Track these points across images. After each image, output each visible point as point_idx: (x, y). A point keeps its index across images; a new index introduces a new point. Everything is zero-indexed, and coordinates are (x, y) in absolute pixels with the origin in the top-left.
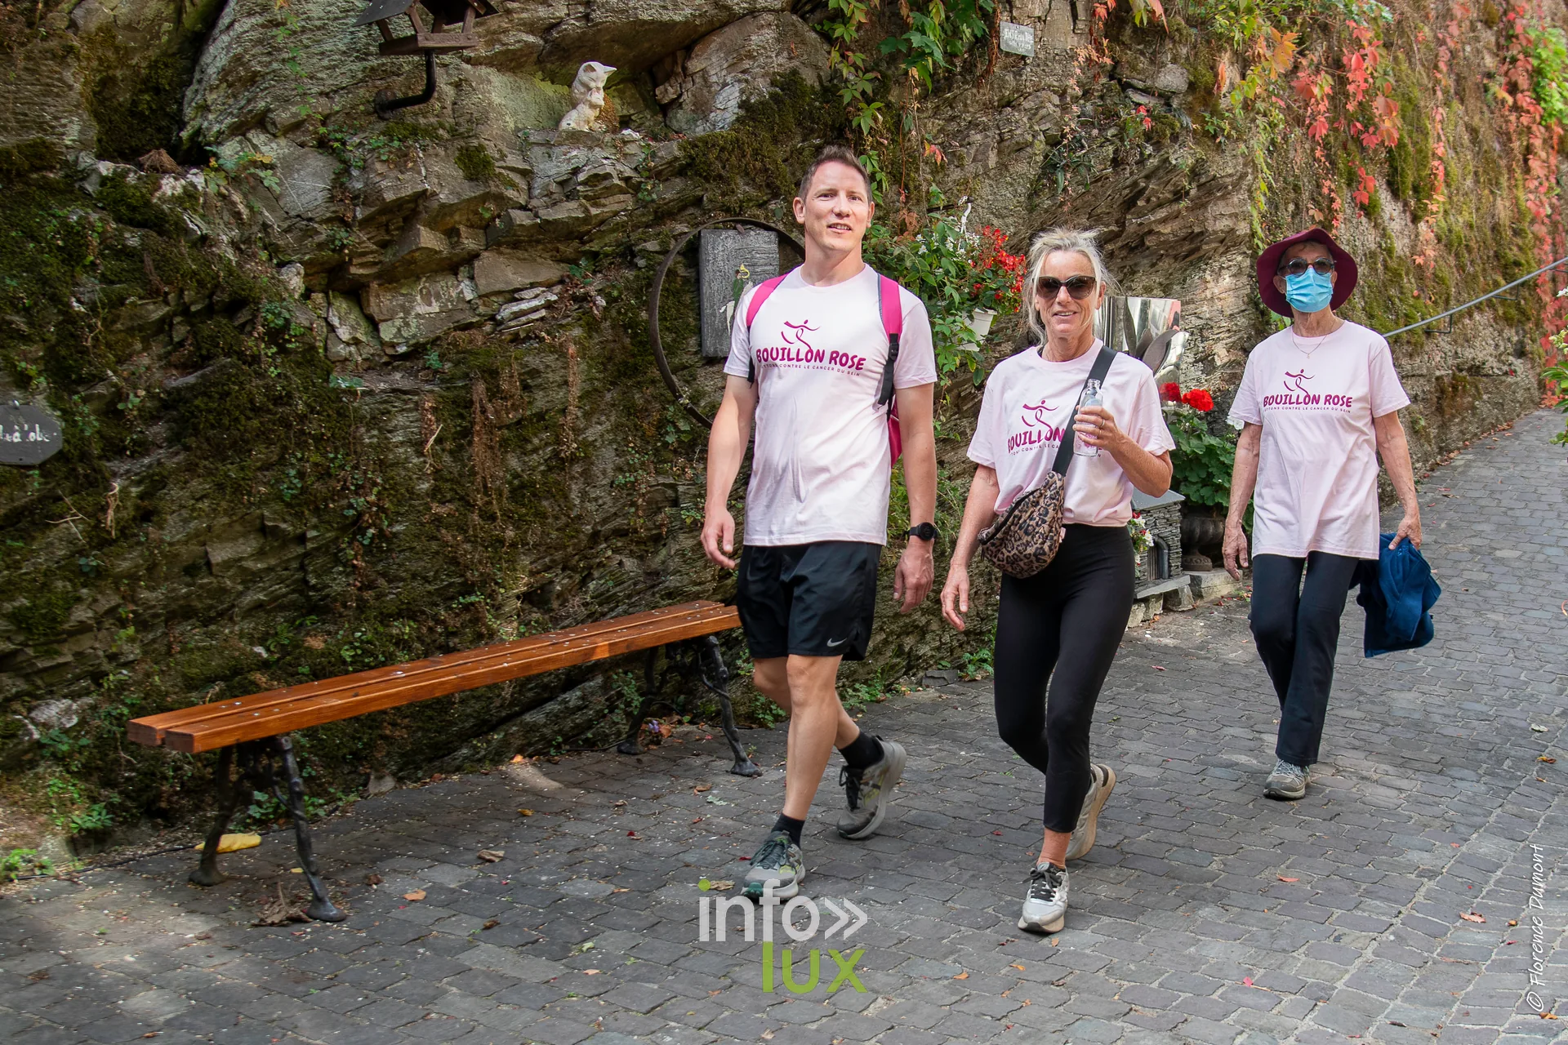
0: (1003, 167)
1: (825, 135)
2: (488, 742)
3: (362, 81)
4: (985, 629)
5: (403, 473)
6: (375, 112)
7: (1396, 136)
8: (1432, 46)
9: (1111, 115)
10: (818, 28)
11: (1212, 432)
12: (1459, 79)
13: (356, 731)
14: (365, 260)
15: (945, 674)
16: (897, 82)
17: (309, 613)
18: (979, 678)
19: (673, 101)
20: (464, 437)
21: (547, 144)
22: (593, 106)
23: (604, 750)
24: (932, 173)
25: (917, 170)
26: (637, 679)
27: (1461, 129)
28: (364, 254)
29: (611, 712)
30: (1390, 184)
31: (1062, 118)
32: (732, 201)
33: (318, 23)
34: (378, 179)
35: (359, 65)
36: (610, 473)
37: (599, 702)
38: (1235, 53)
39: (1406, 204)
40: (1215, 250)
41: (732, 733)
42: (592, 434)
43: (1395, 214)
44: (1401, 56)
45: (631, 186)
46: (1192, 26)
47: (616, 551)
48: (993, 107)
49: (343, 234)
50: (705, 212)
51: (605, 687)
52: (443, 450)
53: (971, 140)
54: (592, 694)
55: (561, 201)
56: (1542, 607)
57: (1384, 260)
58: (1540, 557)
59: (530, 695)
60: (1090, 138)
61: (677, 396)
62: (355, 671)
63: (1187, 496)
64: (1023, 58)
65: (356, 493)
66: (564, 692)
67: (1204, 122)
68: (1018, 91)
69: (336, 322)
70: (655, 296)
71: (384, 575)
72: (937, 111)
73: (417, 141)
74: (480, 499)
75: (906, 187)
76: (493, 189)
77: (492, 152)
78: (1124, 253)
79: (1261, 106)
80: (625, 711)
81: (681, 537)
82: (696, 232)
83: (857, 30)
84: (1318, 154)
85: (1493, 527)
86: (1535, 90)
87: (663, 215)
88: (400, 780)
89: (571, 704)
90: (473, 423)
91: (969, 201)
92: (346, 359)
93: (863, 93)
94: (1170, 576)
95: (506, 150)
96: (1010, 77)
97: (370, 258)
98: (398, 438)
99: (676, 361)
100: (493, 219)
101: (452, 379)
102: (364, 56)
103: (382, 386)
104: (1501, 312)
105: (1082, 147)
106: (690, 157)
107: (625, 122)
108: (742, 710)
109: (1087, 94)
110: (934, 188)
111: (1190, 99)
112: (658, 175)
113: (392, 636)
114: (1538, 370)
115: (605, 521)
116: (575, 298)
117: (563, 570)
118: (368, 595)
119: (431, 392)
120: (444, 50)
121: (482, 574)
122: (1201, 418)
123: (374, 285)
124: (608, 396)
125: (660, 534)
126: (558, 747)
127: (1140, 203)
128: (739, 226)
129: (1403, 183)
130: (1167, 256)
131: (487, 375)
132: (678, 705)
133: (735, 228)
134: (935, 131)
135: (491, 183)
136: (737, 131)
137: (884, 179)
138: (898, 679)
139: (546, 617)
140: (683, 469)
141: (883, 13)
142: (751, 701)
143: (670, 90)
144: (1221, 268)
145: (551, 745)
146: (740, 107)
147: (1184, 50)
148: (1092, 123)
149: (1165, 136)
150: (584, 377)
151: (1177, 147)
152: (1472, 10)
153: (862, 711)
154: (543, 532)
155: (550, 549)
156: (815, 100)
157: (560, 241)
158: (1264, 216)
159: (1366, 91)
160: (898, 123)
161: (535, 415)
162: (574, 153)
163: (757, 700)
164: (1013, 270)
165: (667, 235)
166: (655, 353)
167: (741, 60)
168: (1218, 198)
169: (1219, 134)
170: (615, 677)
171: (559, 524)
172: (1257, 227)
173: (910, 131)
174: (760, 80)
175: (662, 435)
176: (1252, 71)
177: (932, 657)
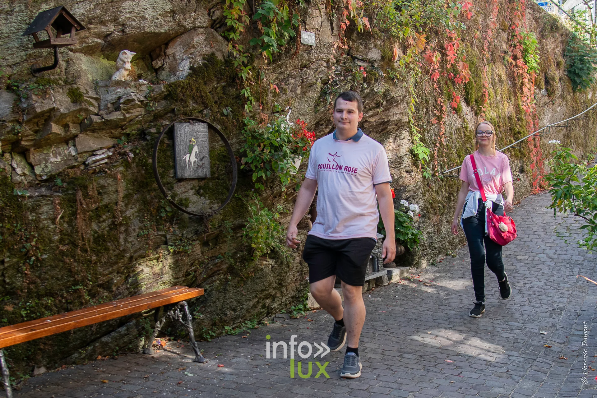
0: (303, 94)
2: (86, 350)
3: (26, 60)
4: (300, 295)
5: (47, 232)
6: (32, 73)
7: (468, 77)
8: (481, 40)
9: (349, 71)
10: (223, 34)
12: (493, 54)
13: (28, 347)
14: (28, 138)
15: (283, 316)
16: (257, 57)
17: (6, 295)
18: (299, 317)
19: (160, 67)
20: (73, 216)
21: (106, 86)
22: (126, 70)
23: (137, 353)
24: (273, 97)
25: (267, 95)
26: (150, 321)
27: (494, 75)
28: (27, 136)
29: (140, 336)
30: (465, 99)
31: (328, 72)
32: (187, 110)
33: (6, 35)
34: (34, 102)
35: (23, 53)
36: (137, 230)
37: (135, 332)
38: (400, 43)
39: (472, 108)
40: (393, 129)
41: (193, 344)
42: (129, 213)
43: (468, 112)
44: (468, 44)
45: (144, 105)
46: (382, 32)
47: (140, 265)
48: (298, 68)
49: (18, 127)
50: (176, 115)
51: (137, 325)
52: (64, 222)
53: (289, 82)
54: (131, 328)
55: (113, 111)
56: (539, 280)
57: (464, 132)
58: (536, 259)
59: (104, 329)
60: (340, 81)
61: (165, 196)
62: (27, 321)
64: (311, 46)
65: (26, 241)
66: (119, 327)
67: (388, 73)
68: (309, 61)
69: (15, 166)
70: (155, 152)
71: (39, 277)
72: (274, 70)
73: (50, 86)
74: (80, 243)
75: (262, 103)
76: (84, 106)
77: (82, 90)
79: (412, 66)
80: (146, 335)
81: (169, 258)
82: (172, 124)
83: (240, 35)
84: (435, 86)
86: (524, 58)
87: (157, 117)
88: (48, 368)
89: (122, 333)
90: (77, 210)
91: (290, 108)
92: (20, 183)
93: (243, 62)
94: (378, 271)
95: (89, 90)
96: (305, 55)
97: (30, 138)
98: (44, 217)
99: (165, 180)
100: (84, 120)
101: (67, 190)
102: (26, 49)
103: (37, 194)
104: (513, 154)
105: (337, 85)
106: (169, 91)
107: (140, 77)
108: (197, 334)
109: (338, 62)
110: (276, 104)
111: (382, 63)
112: (155, 99)
113: (43, 304)
114: (530, 178)
115: (135, 252)
116: (120, 154)
117: (118, 273)
118: (32, 286)
119: (58, 196)
120: (61, 46)
121: (82, 276)
123: (32, 149)
124: (135, 197)
125: (159, 257)
126: (117, 352)
128: (191, 121)
129: (471, 99)
130: (373, 131)
131: (82, 188)
132: (168, 332)
133: (189, 122)
134: (274, 78)
135: (83, 104)
136: (189, 80)
137: (253, 99)
138: (263, 318)
139: (110, 294)
140: (169, 228)
141: (250, 28)
142: (200, 330)
143: (159, 62)
144: (396, 136)
145: (114, 351)
146: (190, 69)
147: (379, 43)
148: (341, 74)
149: (372, 79)
150: (125, 188)
151: (377, 84)
152: (497, 24)
153: (249, 333)
154: (108, 257)
155: (112, 265)
156: (222, 66)
157: (113, 129)
158: (414, 114)
159: (455, 60)
160: (258, 76)
161: (103, 205)
162: (119, 90)
163: (203, 329)
164: (310, 138)
165: (159, 126)
166: (156, 177)
167: (190, 49)
168: (395, 106)
169: (395, 78)
170: (141, 320)
171: (115, 253)
172: (411, 118)
173: (263, 79)
174: (198, 57)
175: (159, 213)
176: (408, 51)
177: (278, 308)
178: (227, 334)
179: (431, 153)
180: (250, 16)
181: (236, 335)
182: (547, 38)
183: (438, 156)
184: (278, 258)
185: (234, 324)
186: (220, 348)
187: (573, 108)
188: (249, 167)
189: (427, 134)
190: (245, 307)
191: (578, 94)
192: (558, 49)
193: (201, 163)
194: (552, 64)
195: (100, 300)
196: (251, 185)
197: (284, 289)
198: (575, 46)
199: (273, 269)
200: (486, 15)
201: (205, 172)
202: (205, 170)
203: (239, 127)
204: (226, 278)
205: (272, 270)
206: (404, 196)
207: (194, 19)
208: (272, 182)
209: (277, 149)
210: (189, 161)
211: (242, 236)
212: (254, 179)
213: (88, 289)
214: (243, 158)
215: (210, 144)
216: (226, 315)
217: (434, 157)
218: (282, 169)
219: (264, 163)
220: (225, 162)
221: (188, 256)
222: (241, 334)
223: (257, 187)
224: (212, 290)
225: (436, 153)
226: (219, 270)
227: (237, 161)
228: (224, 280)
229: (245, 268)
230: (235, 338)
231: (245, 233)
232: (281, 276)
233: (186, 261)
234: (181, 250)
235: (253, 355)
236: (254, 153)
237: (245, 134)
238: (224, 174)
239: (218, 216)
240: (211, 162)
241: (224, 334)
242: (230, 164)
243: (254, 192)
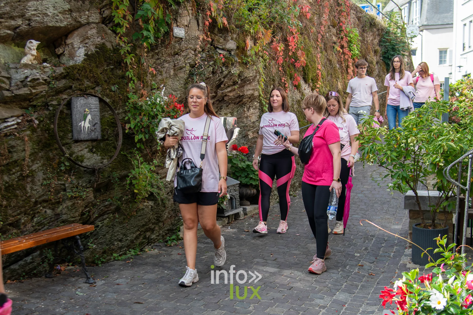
0: (176, 75)
1: (115, 65)
4: (174, 228)
7: (305, 62)
8: (316, 34)
9: (211, 57)
10: (111, 29)
11: (248, 160)
12: (325, 44)
15: (161, 244)
16: (139, 47)
18: (172, 245)
19: (62, 54)
21: (16, 68)
22: (33, 55)
23: (40, 277)
24: (152, 77)
25: (147, 76)
26: (52, 251)
27: (326, 60)
29: (43, 263)
30: (304, 78)
31: (195, 58)
32: (82, 87)
36: (41, 181)
37: (38, 260)
38: (252, 36)
39: (309, 85)
40: (248, 101)
41: (85, 269)
44: (306, 37)
45: (47, 82)
46: (237, 28)
47: (44, 207)
50: (74, 91)
51: (41, 255)
53: (164, 66)
54: (36, 257)
55: (22, 88)
56: (358, 214)
58: (356, 197)
59: (13, 259)
60: (205, 65)
61: (64, 154)
63: (241, 181)
64: (182, 39)
66: (26, 257)
67: (242, 59)
70: (56, 120)
72: (153, 56)
75: (143, 82)
78: (218, 102)
79: (261, 54)
80: (48, 263)
81: (67, 202)
82: (70, 97)
83: (125, 30)
84: (280, 69)
86: (349, 47)
87: (59, 92)
89: (28, 261)
91: (164, 86)
93: (128, 51)
94: (236, 208)
95: (1, 70)
96: (177, 45)
99: (64, 142)
105: (202, 68)
106: (68, 72)
107: (45, 61)
108: (90, 260)
109: (203, 50)
110: (153, 83)
111: (237, 52)
115: (40, 197)
116: (28, 121)
117: (25, 214)
122: (245, 156)
124: (40, 154)
125: (60, 201)
126: (24, 276)
127: (222, 86)
128: (85, 96)
129: (308, 78)
130: (232, 103)
132: (68, 259)
133: (84, 96)
134: (152, 63)
136: (84, 63)
137: (135, 79)
138: (144, 247)
139: (19, 231)
140: (67, 178)
141: (133, 24)
142: (93, 257)
143: (61, 50)
144: (250, 107)
145: (21, 276)
146: (85, 55)
147: (235, 36)
148: (205, 60)
149: (229, 64)
150: (31, 148)
151: (233, 67)
152: (328, 22)
153: (132, 258)
154: (17, 202)
155: (19, 207)
156: (111, 53)
157: (22, 101)
158: (263, 89)
159: (295, 49)
160: (139, 60)
161: (13, 161)
162: (26, 71)
163: (95, 256)
164: (180, 109)
165: (60, 99)
166: (56, 139)
167: (85, 39)
168: (248, 84)
169: (247, 63)
170: (44, 251)
171: (23, 199)
172: (261, 93)
173: (144, 63)
174: (92, 46)
175: (60, 167)
176: (257, 43)
177: (156, 239)
178: (115, 260)
180: (133, 15)
181: (122, 260)
182: (367, 32)
184: (156, 200)
185: (120, 251)
186: (107, 271)
188: (132, 130)
190: (128, 238)
192: (375, 40)
193: (93, 128)
194: (371, 51)
195: (10, 236)
196: (134, 145)
197: (161, 224)
198: (389, 38)
199: (153, 208)
200: (319, 15)
201: (97, 134)
203: (124, 100)
204: (114, 217)
205: (151, 210)
207: (88, 16)
208: (151, 142)
209: (154, 117)
210: (84, 126)
211: (126, 184)
212: (136, 140)
214: (127, 125)
215: (101, 113)
216: (114, 245)
219: (144, 128)
220: (113, 127)
221: (83, 200)
222: (125, 260)
223: (138, 146)
224: (103, 226)
226: (108, 211)
227: (122, 127)
228: (112, 218)
229: (129, 208)
230: (121, 263)
231: (128, 182)
232: (158, 214)
233: (81, 204)
234: (77, 195)
235: (132, 276)
236: (135, 120)
237: (129, 105)
238: (112, 136)
239: (108, 169)
240: (102, 127)
241: (112, 260)
242: (117, 129)
243: (136, 150)
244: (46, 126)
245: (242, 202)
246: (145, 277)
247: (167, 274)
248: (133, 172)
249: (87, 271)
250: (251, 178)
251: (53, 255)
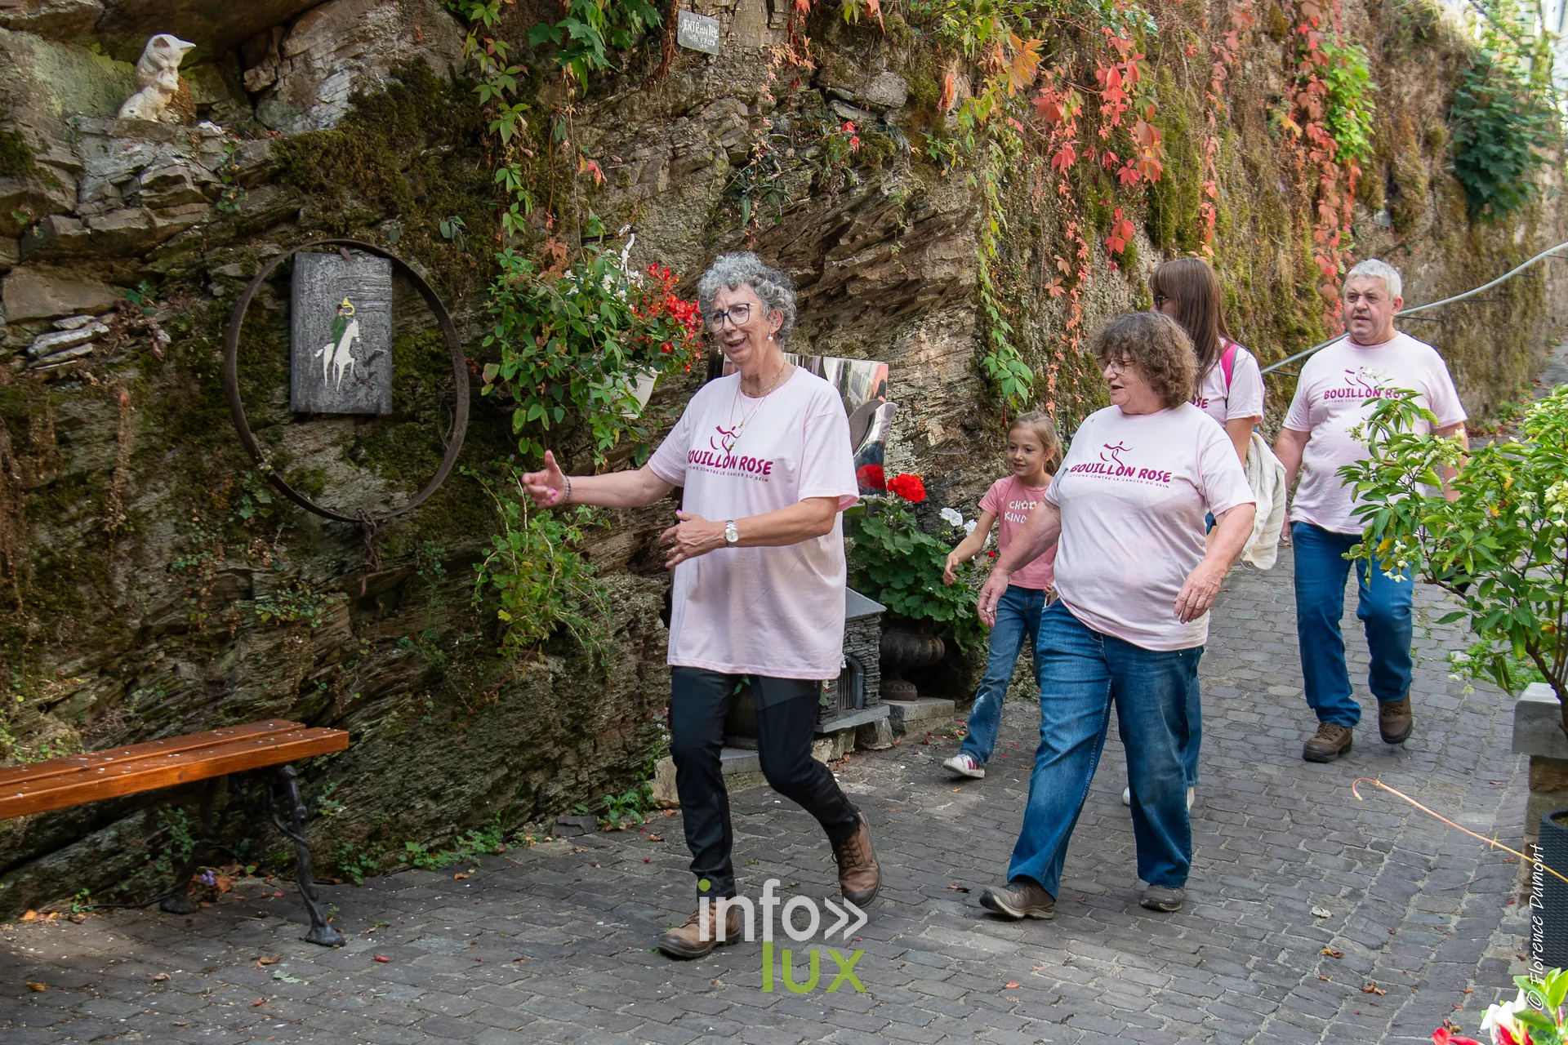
0: (675, 190)
1: (455, 141)
4: (632, 765)
7: (1160, 167)
8: (1206, 61)
9: (810, 132)
10: (452, 7)
11: (922, 528)
12: (1237, 103)
15: (581, 821)
16: (548, 79)
18: (624, 826)
19: (265, 90)
21: (104, 135)
22: (164, 90)
23: (143, 907)
24: (587, 194)
25: (570, 189)
26: (190, 816)
27: (1237, 164)
29: (154, 857)
30: (1148, 228)
31: (750, 133)
32: (335, 218)
36: (167, 554)
37: (139, 844)
38: (966, 61)
40: (933, 303)
41: (309, 890)
44: (1168, 72)
45: (209, 194)
46: (914, 26)
47: (170, 652)
50: (302, 230)
51: (148, 826)
53: (637, 154)
54: (131, 834)
55: (118, 208)
59: (49, 833)
60: (784, 159)
61: (256, 459)
63: (889, 606)
64: (706, 56)
66: (95, 830)
67: (925, 145)
68: (697, 97)
70: (233, 333)
72: (595, 117)
75: (555, 210)
76: (32, 188)
77: (31, 141)
78: (820, 302)
79: (994, 128)
80: (172, 858)
81: (254, 637)
82: (288, 254)
83: (500, 13)
84: (1062, 188)
85: (1266, 657)
86: (1328, 119)
87: (248, 231)
89: (103, 847)
91: (632, 231)
93: (505, 91)
94: (865, 706)
95: (50, 140)
96: (687, 80)
99: (257, 415)
100: (30, 226)
104: (1280, 391)
105: (774, 170)
106: (285, 160)
107: (204, 112)
108: (323, 859)
109: (781, 104)
110: (592, 215)
111: (908, 115)
112: (243, 181)
115: (157, 614)
116: (131, 331)
117: (102, 673)
122: (908, 510)
124: (169, 456)
125: (228, 633)
126: (84, 901)
127: (843, 242)
128: (343, 250)
129: (1165, 228)
130: (874, 308)
131: (12, 423)
132: (240, 851)
133: (338, 253)
134: (592, 142)
135: (29, 181)
136: (346, 130)
137: (527, 198)
138: (521, 825)
139: (76, 733)
140: (260, 552)
142: (334, 849)
143: (263, 75)
144: (940, 325)
145: (78, 898)
146: (350, 101)
147: (903, 56)
148: (788, 141)
149: (877, 160)
150: (138, 431)
151: (890, 174)
152: (1255, 18)
153: (475, 865)
154: (77, 626)
155: (85, 647)
156: (445, 96)
157: (114, 258)
158: (994, 263)
159: (1123, 114)
160: (547, 130)
161: (73, 476)
162: (138, 148)
163: (342, 848)
164: (685, 319)
165: (252, 257)
166: (231, 405)
167: (355, 42)
168: (940, 239)
169: (943, 160)
170: (161, 813)
171: (99, 615)
172: (985, 276)
173: (562, 140)
174: (376, 68)
175: (235, 509)
176: (985, 85)
177: (566, 798)
178: (411, 865)
179: (1038, 377)
181: (438, 870)
182: (1401, 64)
183: (1058, 388)
184: (573, 655)
185: (434, 837)
186: (385, 905)
187: (1466, 266)
188: (504, 389)
189: (1029, 324)
190: (465, 788)
191: (1483, 228)
192: (1432, 97)
193: (365, 372)
194: (1413, 139)
195: (45, 749)
196: (505, 442)
197: (585, 746)
198: (1485, 89)
199: (560, 685)
201: (377, 397)
202: (376, 392)
203: (484, 275)
204: (420, 706)
205: (555, 690)
206: (952, 497)
208: (569, 437)
209: (590, 343)
210: (331, 363)
211: (472, 588)
212: (518, 426)
213: (12, 714)
214: (487, 366)
215: (395, 318)
216: (410, 809)
217: (1045, 391)
218: (599, 401)
219: (549, 382)
220: (436, 372)
221: (313, 636)
222: (449, 869)
223: (523, 450)
224: (375, 736)
225: (1053, 380)
226: (399, 681)
227: (470, 374)
228: (411, 709)
229: (476, 678)
230: (435, 878)
231: (480, 579)
232: (578, 706)
233: (305, 650)
234: (292, 617)
235: (478, 930)
236: (520, 351)
237: (499, 297)
238: (432, 407)
239: (407, 526)
240: (394, 371)
241: (402, 866)
242: (449, 379)
243: (515, 464)
244: (195, 353)
245: (889, 684)
246: (525, 937)
247: (603, 930)
248: (501, 546)
249: (314, 900)
250: (929, 597)
251: (191, 830)
